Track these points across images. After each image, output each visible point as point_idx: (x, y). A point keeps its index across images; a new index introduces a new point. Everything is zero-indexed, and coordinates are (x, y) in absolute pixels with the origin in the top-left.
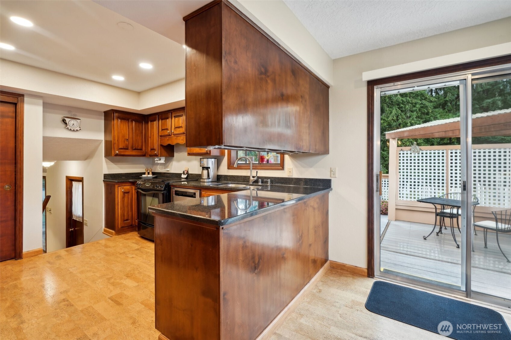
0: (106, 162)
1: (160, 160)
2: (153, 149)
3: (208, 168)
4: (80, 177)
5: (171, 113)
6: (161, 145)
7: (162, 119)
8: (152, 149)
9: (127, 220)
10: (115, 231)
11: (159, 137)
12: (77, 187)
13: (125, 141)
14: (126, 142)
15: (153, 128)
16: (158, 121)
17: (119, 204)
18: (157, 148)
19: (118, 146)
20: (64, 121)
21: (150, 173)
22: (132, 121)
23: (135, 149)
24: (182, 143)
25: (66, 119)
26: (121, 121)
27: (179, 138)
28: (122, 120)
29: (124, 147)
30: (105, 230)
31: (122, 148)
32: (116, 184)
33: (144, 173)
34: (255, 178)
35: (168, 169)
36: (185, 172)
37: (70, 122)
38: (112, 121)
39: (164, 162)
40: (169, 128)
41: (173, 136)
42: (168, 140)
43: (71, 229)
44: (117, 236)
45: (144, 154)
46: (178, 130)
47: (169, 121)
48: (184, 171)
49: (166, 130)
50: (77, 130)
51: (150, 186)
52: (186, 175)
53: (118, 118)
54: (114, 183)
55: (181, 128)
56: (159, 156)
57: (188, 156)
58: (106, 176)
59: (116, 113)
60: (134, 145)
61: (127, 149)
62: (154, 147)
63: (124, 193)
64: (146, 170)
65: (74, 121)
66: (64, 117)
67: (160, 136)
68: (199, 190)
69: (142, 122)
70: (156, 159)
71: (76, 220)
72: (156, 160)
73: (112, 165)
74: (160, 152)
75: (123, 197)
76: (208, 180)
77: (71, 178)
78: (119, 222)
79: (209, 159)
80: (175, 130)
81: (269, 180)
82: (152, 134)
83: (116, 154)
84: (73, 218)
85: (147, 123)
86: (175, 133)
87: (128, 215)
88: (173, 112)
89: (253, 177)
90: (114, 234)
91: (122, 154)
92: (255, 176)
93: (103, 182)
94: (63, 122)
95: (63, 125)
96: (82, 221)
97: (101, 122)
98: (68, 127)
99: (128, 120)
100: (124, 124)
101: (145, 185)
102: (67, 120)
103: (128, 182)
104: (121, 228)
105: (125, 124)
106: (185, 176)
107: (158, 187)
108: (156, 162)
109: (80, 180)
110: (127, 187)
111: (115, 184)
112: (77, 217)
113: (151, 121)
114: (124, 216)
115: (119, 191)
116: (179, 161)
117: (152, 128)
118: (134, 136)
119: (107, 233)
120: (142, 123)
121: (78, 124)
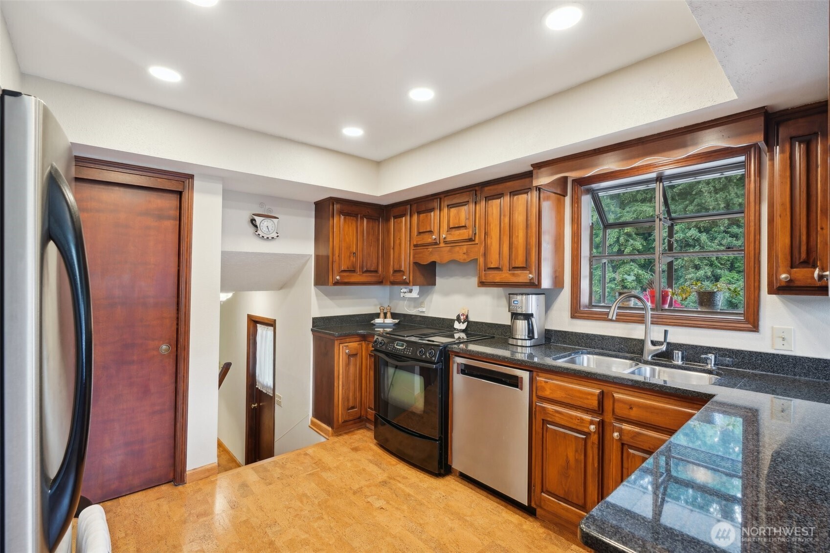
0: (317, 295)
1: (411, 291)
2: (398, 271)
3: (528, 317)
4: (270, 319)
5: (440, 199)
6: (416, 264)
7: (419, 213)
8: (395, 271)
9: (353, 408)
10: (332, 428)
11: (412, 248)
12: (264, 334)
13: (350, 257)
14: (352, 258)
15: (400, 231)
16: (411, 216)
17: (341, 376)
18: (408, 269)
19: (339, 267)
20: (253, 221)
21: (389, 315)
22: (362, 218)
23: (367, 271)
24: (464, 260)
25: (256, 218)
26: (345, 218)
27: (457, 249)
28: (347, 217)
29: (348, 268)
30: (312, 422)
31: (346, 269)
32: (336, 339)
33: (377, 316)
34: (662, 347)
35: (424, 310)
36: (462, 317)
37: (261, 224)
38: (329, 219)
39: (418, 296)
40: (436, 231)
41: (442, 245)
42: (431, 253)
43: (253, 405)
44: (336, 439)
45: (380, 281)
46: (457, 232)
47: (434, 216)
48: (459, 315)
49: (427, 234)
50: (273, 238)
51: (404, 349)
52: (463, 323)
53: (341, 212)
54: (332, 337)
55: (462, 229)
56: (411, 284)
57: (479, 286)
58: (317, 322)
59: (337, 203)
60: (365, 264)
61: (354, 271)
62: (401, 266)
63: (349, 355)
64: (380, 309)
65: (269, 221)
66: (253, 214)
67: (414, 245)
68: (528, 372)
69: (378, 220)
70: (404, 290)
71: (262, 391)
72: (403, 292)
73: (327, 301)
74: (413, 277)
75: (348, 364)
76: (528, 343)
77: (256, 318)
78: (340, 412)
79: (530, 296)
80: (450, 234)
81: (712, 357)
82: (398, 242)
83: (336, 281)
84: (257, 386)
85: (387, 220)
86: (449, 239)
87: (355, 399)
88: (445, 197)
89: (654, 343)
90: (330, 435)
91: (346, 281)
92: (663, 340)
93: (311, 333)
94: (251, 224)
95: (251, 229)
96: (271, 395)
97: (309, 223)
98: (259, 232)
99: (356, 216)
100: (350, 224)
101: (394, 346)
102: (258, 220)
103: (355, 335)
104: (342, 423)
105: (352, 224)
106: (463, 326)
107: (425, 354)
108: (402, 295)
109: (271, 324)
110: (354, 345)
111: (334, 340)
112: (263, 386)
113: (395, 217)
114: (348, 400)
115: (341, 351)
116: (446, 293)
117: (398, 230)
118: (365, 247)
119: (317, 428)
120: (379, 222)
121: (274, 226)
